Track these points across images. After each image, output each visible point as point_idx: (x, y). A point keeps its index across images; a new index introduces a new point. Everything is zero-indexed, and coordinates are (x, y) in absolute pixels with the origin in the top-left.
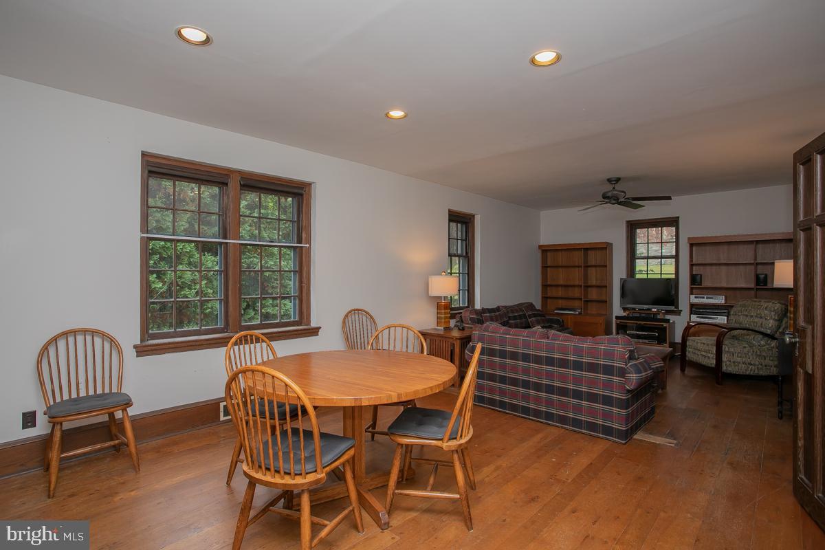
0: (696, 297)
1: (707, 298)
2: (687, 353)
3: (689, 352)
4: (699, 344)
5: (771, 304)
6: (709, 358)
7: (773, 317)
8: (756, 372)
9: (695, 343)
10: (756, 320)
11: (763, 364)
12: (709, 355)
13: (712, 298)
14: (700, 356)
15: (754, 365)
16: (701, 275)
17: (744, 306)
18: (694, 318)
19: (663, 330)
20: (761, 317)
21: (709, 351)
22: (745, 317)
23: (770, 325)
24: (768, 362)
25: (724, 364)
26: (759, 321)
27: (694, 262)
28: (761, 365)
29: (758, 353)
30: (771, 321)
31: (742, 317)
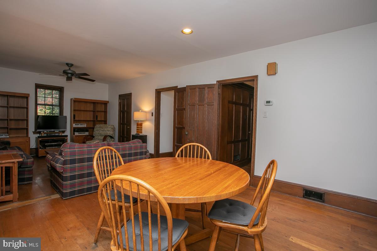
0: (75, 125)
1: (80, 125)
5: (111, 126)
7: (112, 130)
13: (82, 125)
16: (75, 115)
17: (100, 127)
20: (109, 131)
22: (102, 132)
30: (112, 132)
31: (101, 131)
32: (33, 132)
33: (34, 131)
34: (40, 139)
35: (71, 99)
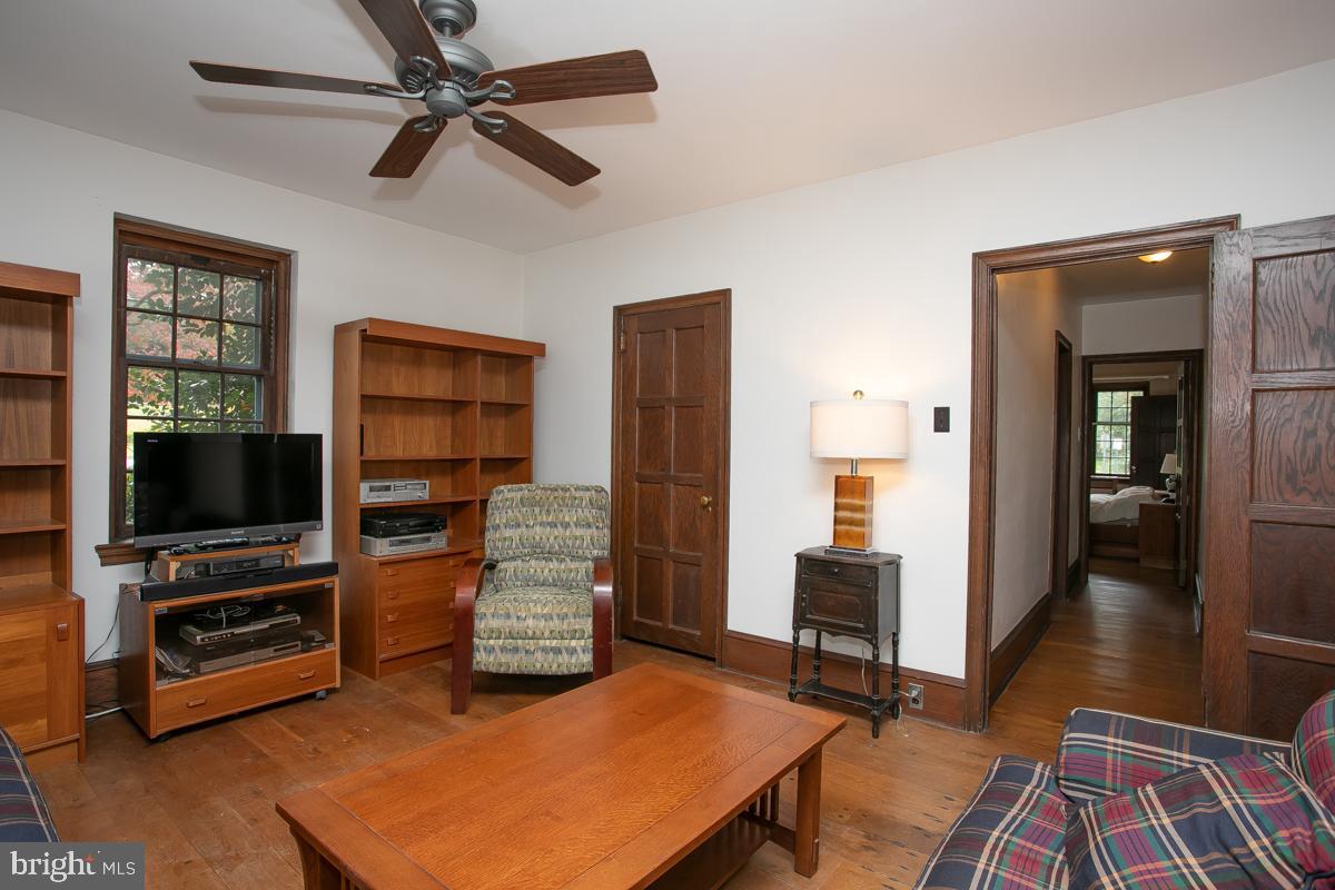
1: (397, 489)
31: (538, 528)
32: (99, 549)
33: (105, 541)
34: (162, 606)
35: (341, 331)
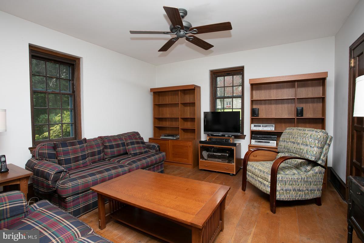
1: (263, 127)
2: (247, 176)
3: (249, 175)
4: (257, 170)
5: (314, 132)
6: (265, 185)
7: (317, 145)
8: (303, 197)
9: (254, 168)
10: (302, 147)
11: (309, 189)
12: (265, 182)
13: (266, 126)
14: (257, 182)
15: (303, 191)
16: (258, 109)
18: (253, 142)
19: (231, 152)
21: (265, 179)
23: (315, 152)
24: (312, 187)
25: (277, 193)
26: (305, 148)
27: (254, 99)
28: (308, 190)
29: (306, 180)
30: (316, 149)
